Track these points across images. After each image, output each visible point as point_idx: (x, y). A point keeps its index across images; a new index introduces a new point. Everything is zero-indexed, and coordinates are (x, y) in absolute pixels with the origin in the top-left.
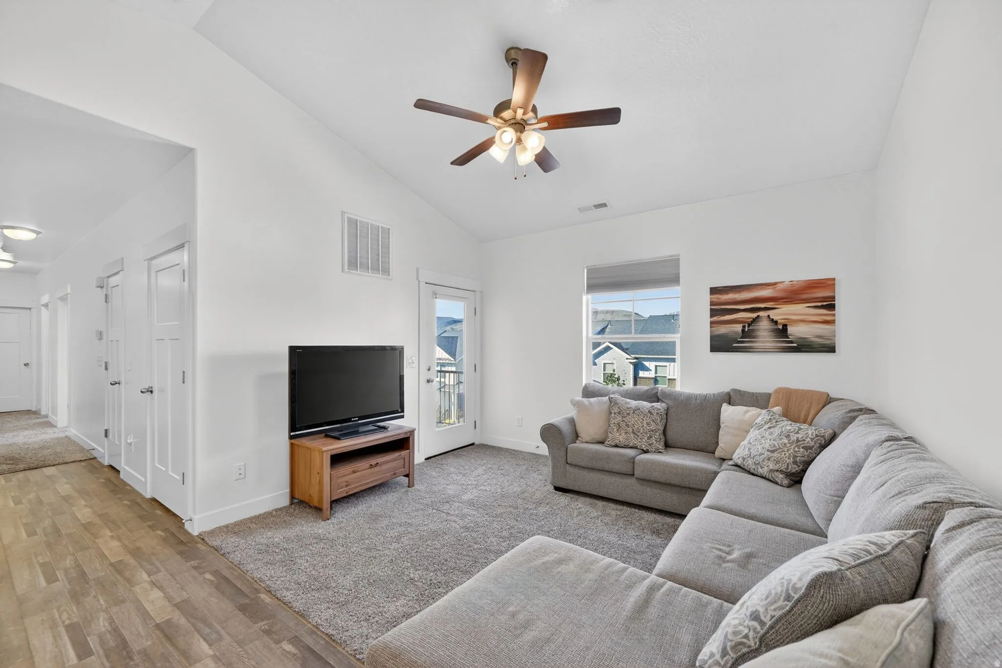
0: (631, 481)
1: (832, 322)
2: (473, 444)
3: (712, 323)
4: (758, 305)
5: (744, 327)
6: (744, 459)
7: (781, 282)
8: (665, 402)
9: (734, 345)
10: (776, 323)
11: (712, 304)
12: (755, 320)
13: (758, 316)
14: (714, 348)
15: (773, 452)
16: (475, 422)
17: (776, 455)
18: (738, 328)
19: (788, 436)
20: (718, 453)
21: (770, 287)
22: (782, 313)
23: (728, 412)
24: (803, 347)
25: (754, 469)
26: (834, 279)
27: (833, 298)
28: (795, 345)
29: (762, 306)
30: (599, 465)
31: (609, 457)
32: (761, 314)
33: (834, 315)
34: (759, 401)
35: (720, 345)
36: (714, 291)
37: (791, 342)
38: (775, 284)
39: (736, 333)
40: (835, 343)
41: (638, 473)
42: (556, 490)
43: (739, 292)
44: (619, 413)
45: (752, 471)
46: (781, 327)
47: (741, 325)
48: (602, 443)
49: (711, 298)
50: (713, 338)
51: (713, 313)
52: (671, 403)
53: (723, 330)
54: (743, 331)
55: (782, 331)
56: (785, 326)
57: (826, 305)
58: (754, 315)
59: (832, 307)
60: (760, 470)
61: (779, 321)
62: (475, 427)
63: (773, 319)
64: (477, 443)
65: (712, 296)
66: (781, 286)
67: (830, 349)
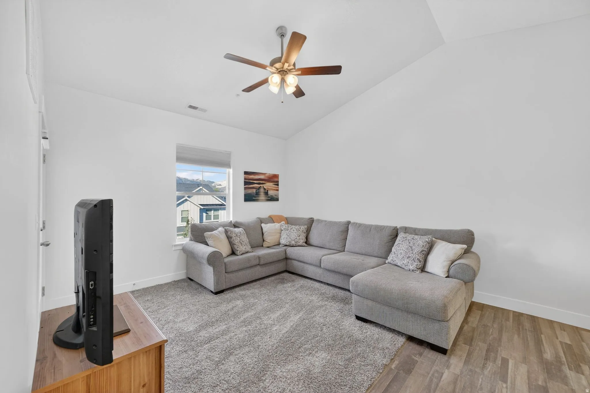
1: (278, 190)
3: (245, 188)
5: (256, 190)
9: (253, 198)
11: (245, 179)
12: (260, 188)
13: (260, 186)
14: (246, 200)
16: (43, 288)
17: (300, 237)
18: (254, 191)
20: (265, 245)
21: (263, 175)
22: (267, 186)
23: (265, 227)
24: (271, 199)
26: (278, 175)
27: (278, 182)
29: (261, 182)
32: (261, 185)
33: (278, 188)
34: (270, 220)
35: (248, 198)
36: (246, 173)
37: (269, 197)
38: (265, 174)
39: (254, 193)
40: (278, 198)
42: (215, 295)
43: (255, 175)
47: (255, 190)
49: (244, 177)
50: (245, 195)
51: (246, 183)
52: (245, 227)
53: (250, 191)
54: (256, 192)
55: (266, 193)
56: (267, 191)
58: (259, 186)
59: (278, 185)
60: (300, 244)
61: (266, 189)
63: (264, 188)
65: (245, 176)
66: (267, 175)
67: (277, 200)
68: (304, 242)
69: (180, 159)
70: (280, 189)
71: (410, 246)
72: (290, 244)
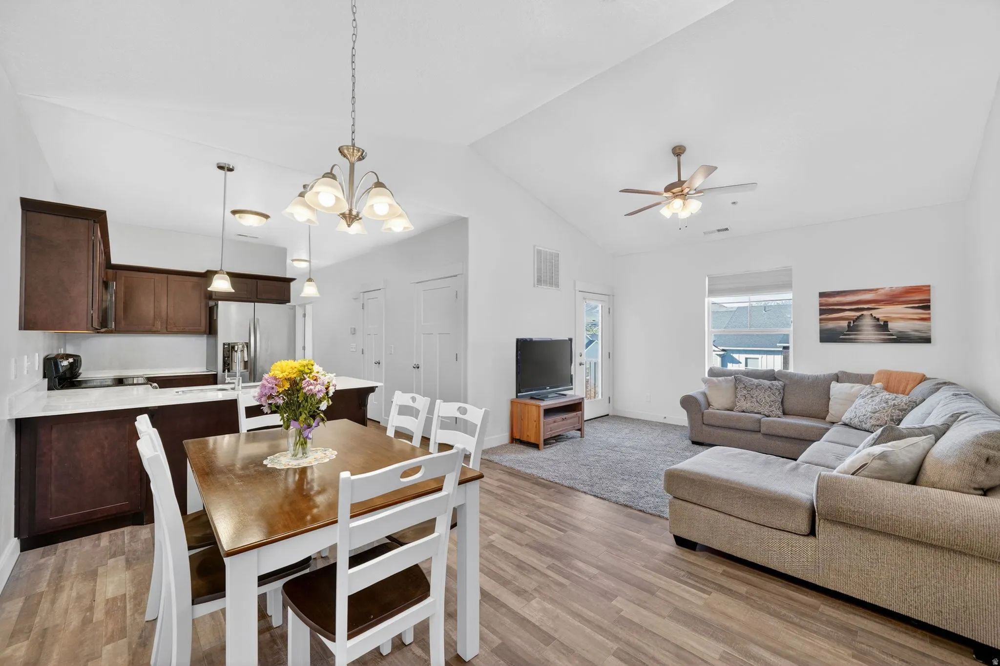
0: (759, 436)
1: (928, 319)
2: (608, 415)
3: (821, 320)
4: (859, 306)
5: (849, 323)
6: (851, 419)
7: (882, 289)
8: (780, 381)
9: (841, 337)
10: (878, 320)
11: (821, 305)
12: (859, 318)
13: (862, 315)
14: (823, 340)
15: (874, 413)
16: (609, 398)
17: (877, 414)
18: (845, 324)
19: (887, 402)
20: (828, 419)
21: (873, 292)
22: (883, 312)
23: (835, 387)
24: (902, 338)
25: (859, 426)
26: (929, 286)
27: (929, 301)
28: (895, 337)
29: (866, 306)
30: (731, 425)
31: (739, 419)
32: (865, 313)
33: (929, 314)
34: (864, 379)
35: (828, 336)
36: (822, 295)
37: (892, 335)
38: (877, 289)
39: (843, 327)
40: (930, 336)
41: (763, 430)
42: (693, 444)
43: (845, 296)
44: (745, 388)
45: (858, 427)
46: (882, 323)
47: (847, 322)
48: (732, 410)
49: (820, 301)
50: (822, 331)
51: (822, 312)
52: (787, 382)
53: (831, 325)
54: (849, 326)
55: (883, 326)
56: (886, 323)
57: (922, 306)
58: (858, 314)
59: (928, 308)
60: (864, 426)
61: (880, 318)
62: (609, 402)
63: (875, 317)
64: (611, 414)
65: (820, 299)
66: (882, 291)
67: (927, 340)
70: (932, 316)
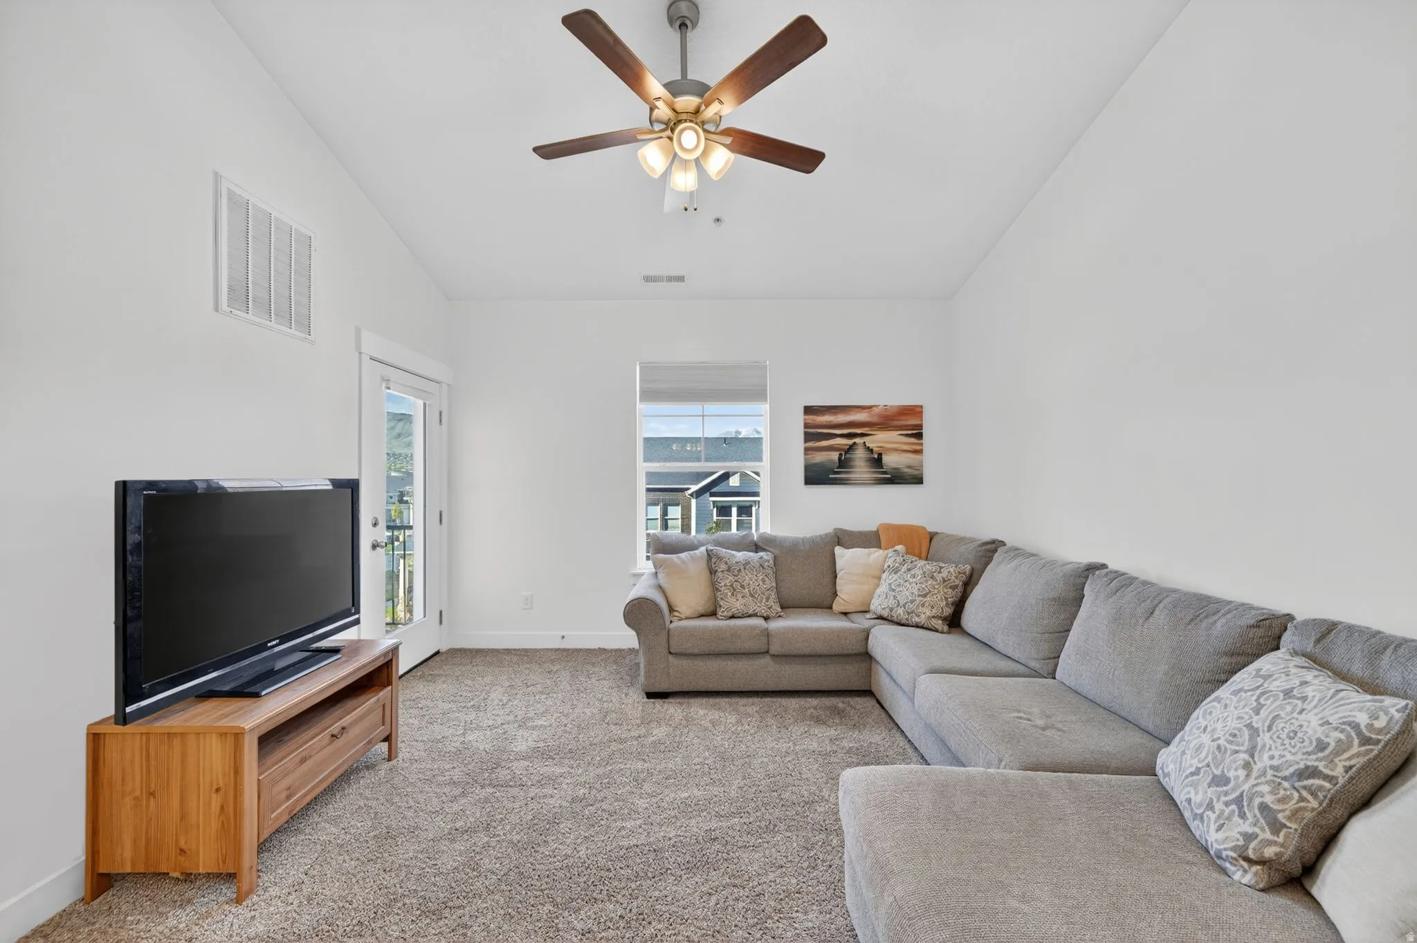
0: (766, 660)
1: (919, 452)
2: (437, 653)
3: (806, 449)
4: (855, 431)
5: (841, 455)
6: (891, 610)
7: (875, 406)
9: (831, 476)
10: (871, 451)
11: (806, 426)
12: (851, 448)
13: (855, 443)
14: (809, 481)
15: (925, 596)
16: (441, 612)
17: (928, 599)
18: (835, 456)
19: (932, 577)
20: (837, 607)
21: (864, 411)
22: (879, 439)
23: (845, 557)
24: (895, 478)
25: (907, 619)
26: (922, 407)
27: (920, 427)
28: (890, 476)
29: (859, 431)
30: (723, 647)
31: (735, 634)
32: (858, 440)
33: (922, 444)
34: (870, 540)
35: (816, 476)
36: (808, 410)
37: (885, 473)
38: (870, 407)
39: (832, 461)
40: (922, 474)
41: (774, 649)
42: (648, 698)
43: (835, 414)
44: (729, 570)
45: (904, 621)
46: (876, 456)
47: (838, 453)
48: (713, 614)
49: (805, 420)
50: (808, 468)
51: (808, 437)
52: (777, 552)
53: (819, 458)
54: (840, 459)
55: (877, 462)
56: (880, 455)
57: (916, 433)
58: (850, 442)
59: (919, 436)
60: (917, 619)
61: (874, 449)
62: (441, 622)
63: (869, 447)
64: (444, 649)
65: (807, 417)
66: (876, 410)
67: (918, 480)
68: (940, 618)
69: (649, 395)
70: (926, 448)
71: (1249, 726)
72: (892, 616)
